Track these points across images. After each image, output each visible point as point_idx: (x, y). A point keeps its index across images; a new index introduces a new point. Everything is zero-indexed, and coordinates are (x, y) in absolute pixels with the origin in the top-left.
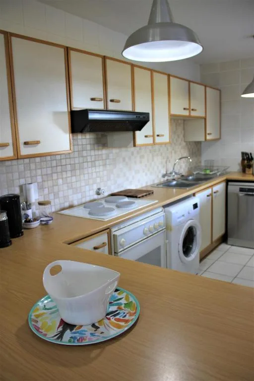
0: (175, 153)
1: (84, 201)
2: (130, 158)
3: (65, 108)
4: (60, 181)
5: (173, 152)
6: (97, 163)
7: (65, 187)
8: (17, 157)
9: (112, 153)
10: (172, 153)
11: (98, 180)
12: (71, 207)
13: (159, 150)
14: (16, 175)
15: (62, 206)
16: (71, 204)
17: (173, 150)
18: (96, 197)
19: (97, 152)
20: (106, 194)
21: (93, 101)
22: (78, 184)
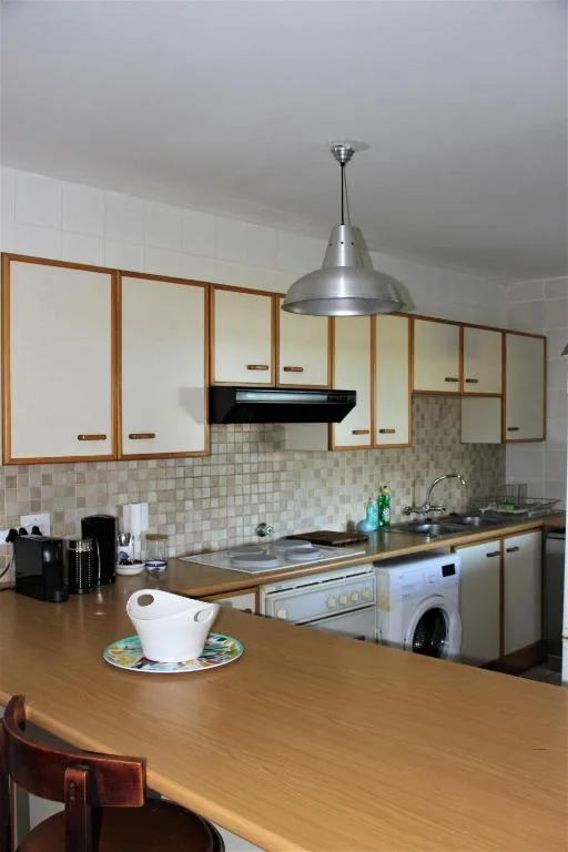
0: (437, 465)
1: (231, 543)
2: (330, 472)
3: (200, 383)
4: (189, 504)
5: (432, 465)
6: (261, 477)
7: (198, 515)
8: (117, 457)
9: (293, 460)
10: (427, 465)
11: (262, 509)
12: (206, 551)
13: (398, 459)
14: (113, 488)
15: (190, 549)
16: (206, 546)
17: (432, 460)
18: (256, 539)
19: (262, 458)
20: (277, 536)
21: (250, 371)
22: (223, 513)
